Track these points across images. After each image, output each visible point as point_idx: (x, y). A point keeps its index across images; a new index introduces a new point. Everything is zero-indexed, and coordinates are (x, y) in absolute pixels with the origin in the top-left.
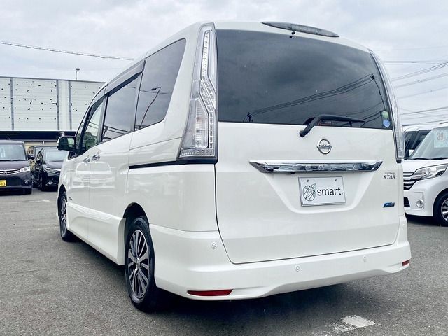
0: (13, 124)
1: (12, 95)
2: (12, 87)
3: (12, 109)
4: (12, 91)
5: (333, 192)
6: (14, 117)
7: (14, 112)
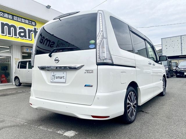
0: (182, 53)
1: (181, 42)
2: (181, 39)
3: (181, 47)
4: (181, 40)
5: (61, 78)
6: (182, 50)
7: (182, 48)
